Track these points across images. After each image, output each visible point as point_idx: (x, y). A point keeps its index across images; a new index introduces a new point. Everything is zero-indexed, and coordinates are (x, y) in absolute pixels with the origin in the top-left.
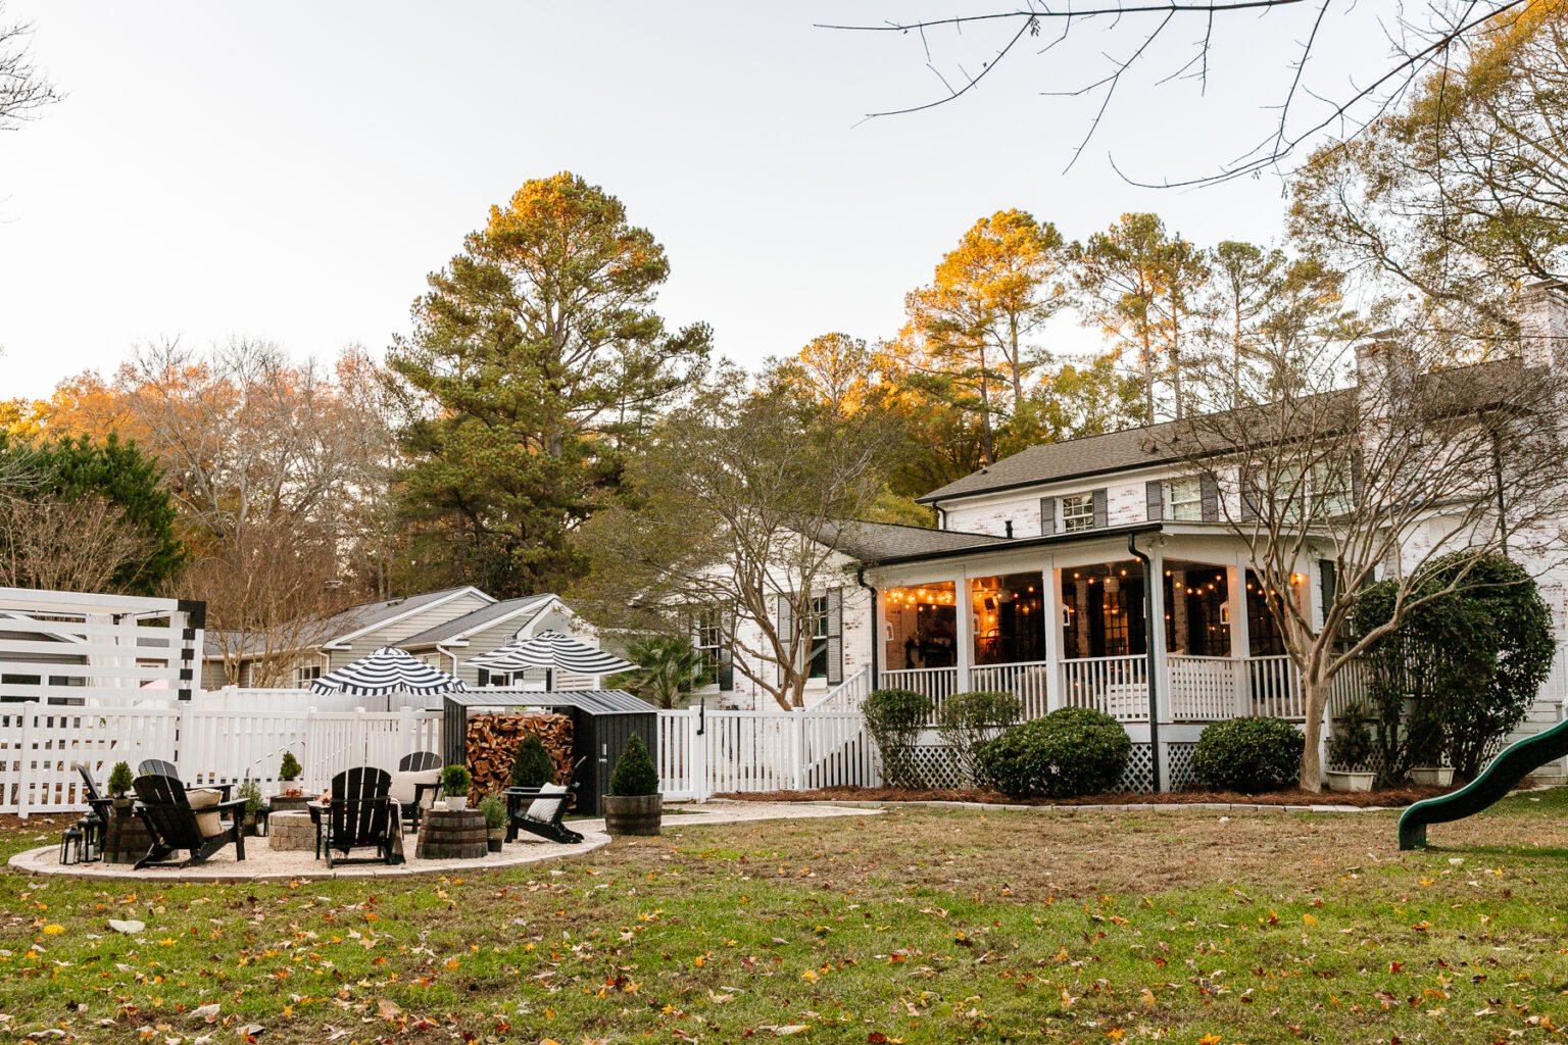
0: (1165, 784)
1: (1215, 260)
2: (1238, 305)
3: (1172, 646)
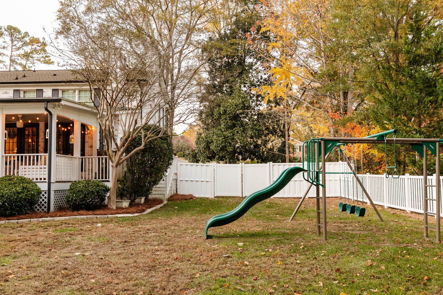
0: (52, 209)
1: (6, 30)
2: (12, 46)
3: (58, 151)
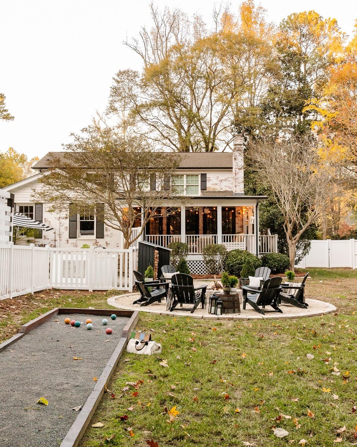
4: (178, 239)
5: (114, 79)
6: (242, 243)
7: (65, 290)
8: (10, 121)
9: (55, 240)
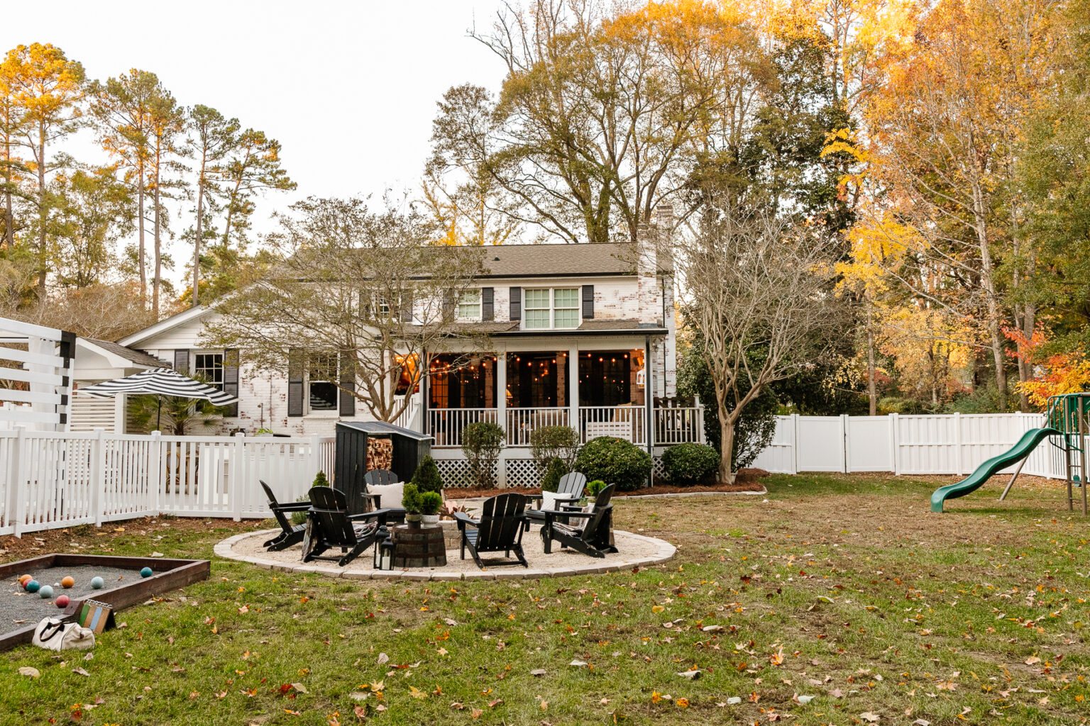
1: (191, 116)
2: (205, 150)
4: (493, 416)
5: (440, 104)
6: (626, 423)
7: (189, 518)
8: (290, 192)
9: (262, 421)
